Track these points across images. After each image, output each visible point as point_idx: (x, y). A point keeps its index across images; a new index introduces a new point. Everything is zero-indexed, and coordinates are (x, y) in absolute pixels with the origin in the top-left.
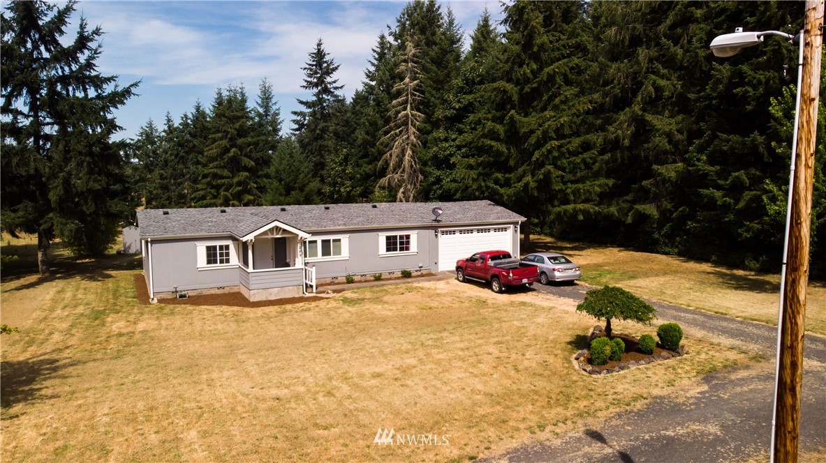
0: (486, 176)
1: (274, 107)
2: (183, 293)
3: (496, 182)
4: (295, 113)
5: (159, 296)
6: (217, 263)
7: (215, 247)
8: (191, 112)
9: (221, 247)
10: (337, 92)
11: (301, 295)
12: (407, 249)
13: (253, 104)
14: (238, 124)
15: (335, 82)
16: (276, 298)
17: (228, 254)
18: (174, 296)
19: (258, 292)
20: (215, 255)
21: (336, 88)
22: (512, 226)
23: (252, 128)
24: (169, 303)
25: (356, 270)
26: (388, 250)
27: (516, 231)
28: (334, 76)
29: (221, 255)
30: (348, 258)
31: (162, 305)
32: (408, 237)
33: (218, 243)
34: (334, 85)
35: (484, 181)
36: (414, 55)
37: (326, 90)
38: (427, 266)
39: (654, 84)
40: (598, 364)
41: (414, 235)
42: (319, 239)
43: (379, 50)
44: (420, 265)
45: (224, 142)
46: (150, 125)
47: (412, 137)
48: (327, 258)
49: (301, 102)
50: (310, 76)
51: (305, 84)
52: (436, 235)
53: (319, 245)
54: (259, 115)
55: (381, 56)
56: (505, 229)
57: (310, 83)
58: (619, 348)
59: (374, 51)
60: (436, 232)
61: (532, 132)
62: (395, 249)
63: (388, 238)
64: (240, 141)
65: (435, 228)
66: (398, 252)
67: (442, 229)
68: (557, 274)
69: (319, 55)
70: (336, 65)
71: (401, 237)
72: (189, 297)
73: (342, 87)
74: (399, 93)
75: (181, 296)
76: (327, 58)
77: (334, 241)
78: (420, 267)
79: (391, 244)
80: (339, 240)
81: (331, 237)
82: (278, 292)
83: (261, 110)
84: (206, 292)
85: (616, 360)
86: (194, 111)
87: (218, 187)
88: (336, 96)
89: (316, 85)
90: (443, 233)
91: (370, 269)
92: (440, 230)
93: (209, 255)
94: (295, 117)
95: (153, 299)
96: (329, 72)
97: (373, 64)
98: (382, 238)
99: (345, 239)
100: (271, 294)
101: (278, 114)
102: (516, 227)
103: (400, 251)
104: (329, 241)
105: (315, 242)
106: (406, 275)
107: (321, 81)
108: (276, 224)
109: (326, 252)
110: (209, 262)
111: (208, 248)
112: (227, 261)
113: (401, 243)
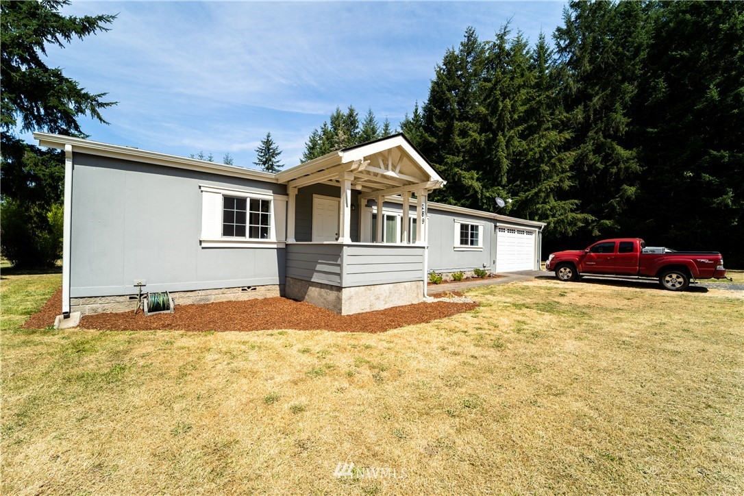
2: (161, 300)
5: (88, 309)
6: (243, 235)
7: (241, 202)
9: (254, 203)
10: (279, 169)
11: (421, 300)
15: (278, 162)
17: (265, 219)
18: (134, 306)
19: (357, 293)
20: (241, 218)
21: (279, 166)
24: (115, 327)
25: (434, 266)
26: (461, 242)
27: (539, 235)
28: (278, 158)
29: (254, 219)
31: (92, 332)
32: (477, 228)
33: (249, 193)
34: (278, 164)
38: (489, 266)
41: (481, 228)
44: (485, 264)
51: (257, 161)
52: (495, 231)
56: (532, 233)
60: (495, 226)
62: (467, 242)
63: (462, 227)
65: (495, 222)
66: (469, 246)
69: (268, 143)
70: (279, 152)
71: (472, 228)
72: (177, 308)
73: (283, 166)
75: (156, 308)
76: (273, 146)
78: (484, 267)
79: (464, 235)
84: (214, 298)
89: (265, 163)
91: (447, 266)
92: (498, 224)
93: (227, 217)
95: (67, 316)
98: (457, 226)
100: (378, 298)
102: (539, 232)
110: (227, 231)
111: (228, 201)
112: (265, 232)
113: (472, 235)
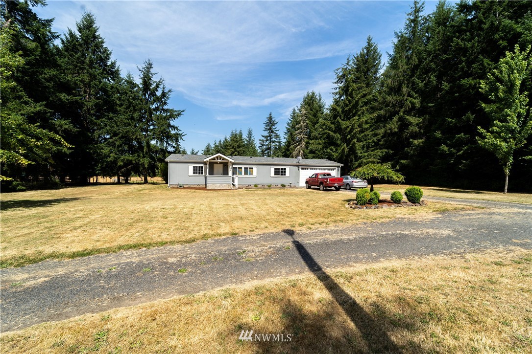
0: (326, 148)
1: (253, 138)
3: (331, 150)
4: (260, 140)
5: (171, 186)
6: (197, 174)
7: (197, 167)
8: (223, 140)
9: (199, 167)
10: (277, 132)
11: (230, 188)
12: (284, 175)
13: (245, 136)
14: (238, 143)
15: (276, 128)
16: (218, 189)
17: (202, 170)
18: (177, 186)
19: (210, 185)
20: (197, 170)
21: (276, 131)
22: (336, 168)
23: (244, 146)
25: (260, 182)
26: (275, 174)
27: (339, 170)
28: (276, 126)
29: (199, 170)
30: (256, 177)
32: (285, 169)
33: (198, 165)
35: (326, 150)
36: (305, 114)
37: (272, 132)
38: (293, 183)
39: (410, 102)
40: (361, 205)
41: (288, 169)
42: (243, 167)
43: (292, 115)
44: (290, 182)
45: (233, 150)
46: (209, 145)
47: (303, 146)
48: (246, 176)
49: (263, 136)
50: (267, 126)
51: (264, 129)
52: (299, 170)
53: (243, 169)
54: (247, 141)
55: (293, 117)
56: (333, 170)
57: (266, 129)
58: (376, 197)
59: (291, 115)
60: (298, 168)
61: (348, 127)
62: (279, 175)
63: (275, 169)
64: (238, 150)
65: (298, 166)
67: (302, 167)
68: (354, 184)
69: (270, 118)
70: (276, 122)
71: (282, 169)
72: (183, 187)
73: (279, 130)
74: (299, 129)
75: (180, 186)
76: (273, 120)
77: (250, 168)
78: (290, 184)
79: (277, 172)
80: (252, 168)
81: (249, 167)
82: (220, 186)
83: (248, 139)
84: (191, 186)
85: (374, 204)
86: (224, 140)
88: (276, 134)
89: (269, 129)
90: (302, 169)
91: (266, 182)
92: (300, 167)
93: (194, 170)
94: (260, 142)
95: (169, 187)
96: (273, 125)
97: (290, 120)
98: (272, 169)
99: (255, 168)
100: (216, 187)
101: (254, 141)
102: (338, 168)
103: (281, 175)
104: (248, 168)
105: (241, 168)
106: (283, 186)
107: (270, 129)
108: (219, 154)
109: (246, 173)
110: (194, 173)
111: (194, 167)
112: (202, 173)
113: (282, 172)
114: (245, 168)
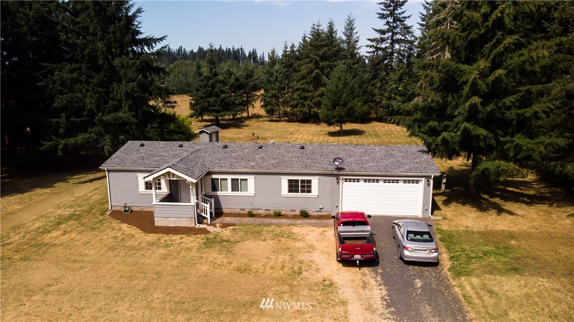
5: (115, 208)
11: (193, 226)
12: (310, 191)
14: (322, 51)
16: (174, 226)
19: (160, 219)
22: (424, 179)
25: (261, 204)
26: (290, 191)
27: (429, 185)
30: (254, 195)
32: (309, 182)
38: (328, 208)
41: (315, 181)
42: (229, 177)
44: (321, 207)
45: (311, 65)
48: (236, 193)
49: (376, 31)
50: (384, 9)
51: (378, 16)
52: (338, 183)
53: (229, 182)
54: (343, 42)
56: (417, 182)
60: (337, 179)
62: (297, 191)
63: (290, 181)
65: (337, 176)
66: (300, 194)
67: (344, 177)
71: (303, 181)
72: (131, 212)
75: (126, 211)
77: (242, 180)
78: (321, 209)
79: (293, 186)
80: (246, 180)
81: (239, 177)
82: (176, 221)
83: (345, 38)
84: (145, 209)
87: (306, 98)
89: (388, 16)
90: (346, 180)
91: (274, 206)
92: (341, 177)
95: (111, 210)
96: (400, 4)
98: (284, 181)
99: (251, 179)
100: (170, 222)
101: (357, 41)
102: (428, 181)
103: (301, 193)
104: (238, 179)
105: (225, 179)
106: (305, 215)
107: (393, 13)
108: (169, 170)
109: (235, 188)
113: (303, 187)
114: (232, 180)
